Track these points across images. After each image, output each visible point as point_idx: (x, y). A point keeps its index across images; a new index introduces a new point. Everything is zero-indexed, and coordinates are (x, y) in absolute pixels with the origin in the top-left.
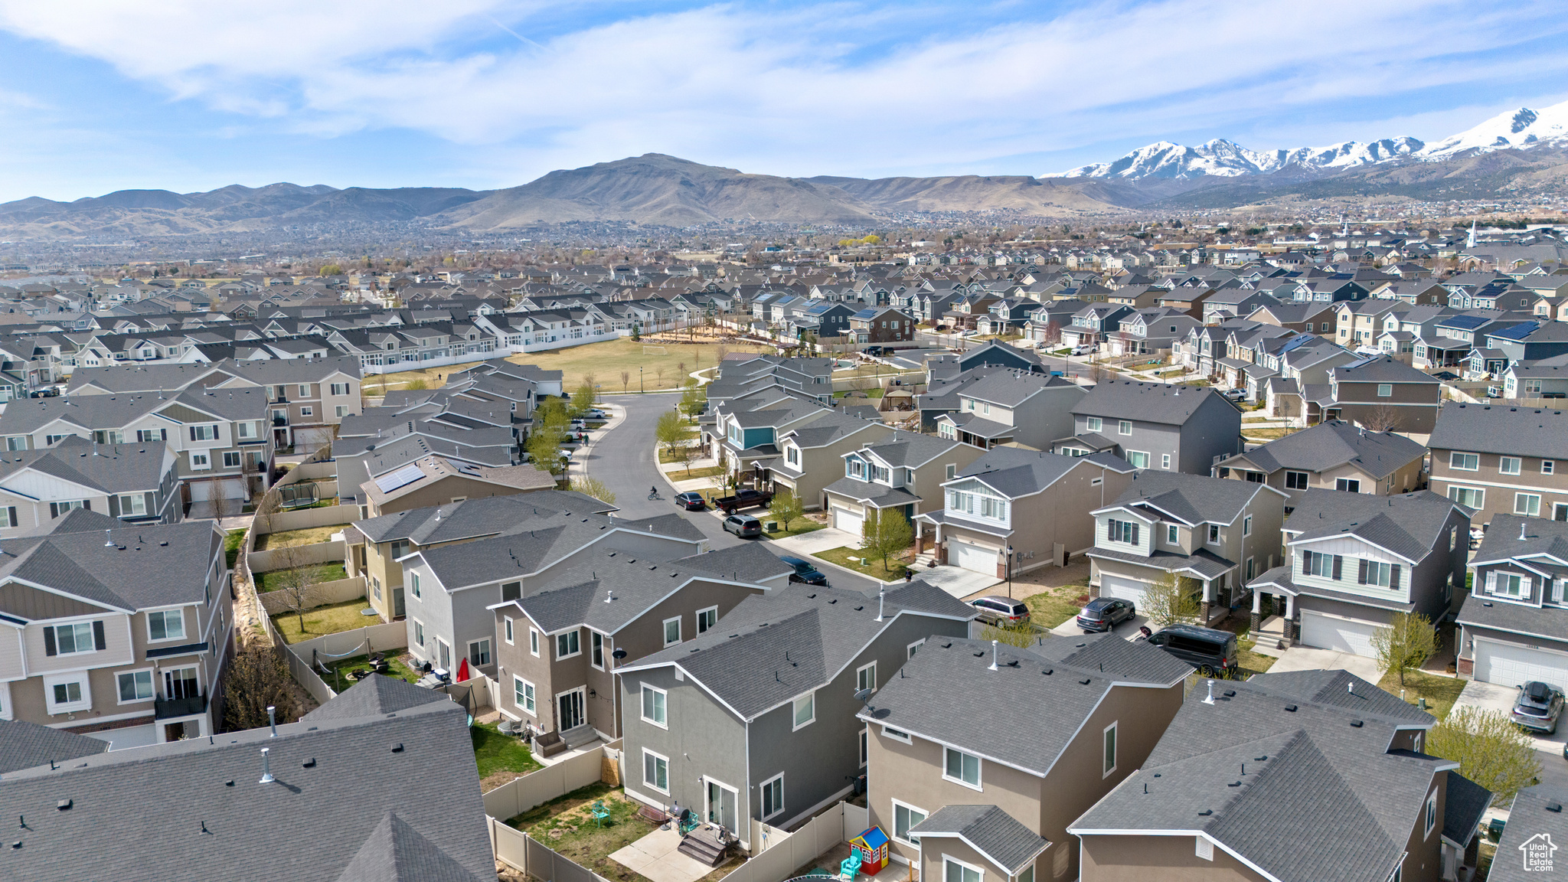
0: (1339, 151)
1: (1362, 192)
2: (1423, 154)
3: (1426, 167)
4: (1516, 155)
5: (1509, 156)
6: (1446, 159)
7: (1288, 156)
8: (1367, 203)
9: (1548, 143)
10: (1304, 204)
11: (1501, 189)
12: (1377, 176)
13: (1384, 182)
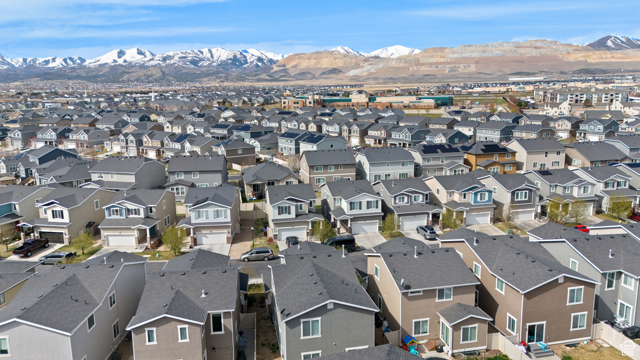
0: (51, 60)
1: (67, 78)
2: (86, 63)
3: (89, 70)
4: (122, 67)
5: (120, 67)
6: (96, 67)
7: (28, 61)
8: (71, 83)
9: (132, 63)
10: (43, 82)
11: (121, 80)
12: (71, 72)
13: (75, 75)
